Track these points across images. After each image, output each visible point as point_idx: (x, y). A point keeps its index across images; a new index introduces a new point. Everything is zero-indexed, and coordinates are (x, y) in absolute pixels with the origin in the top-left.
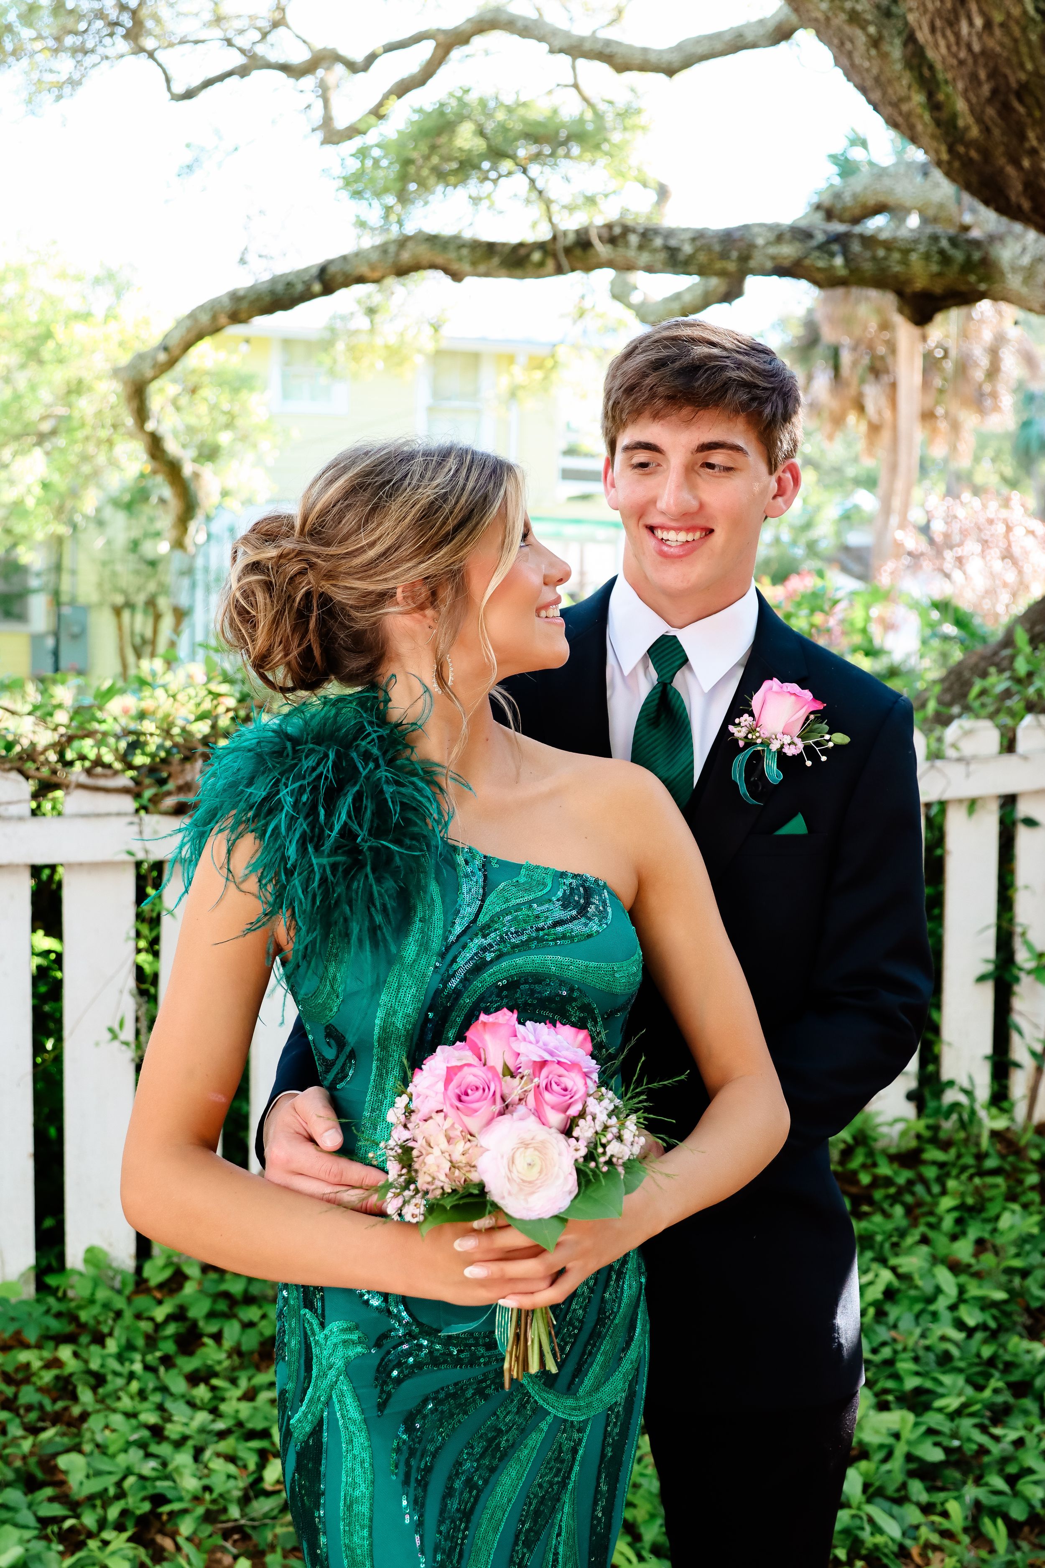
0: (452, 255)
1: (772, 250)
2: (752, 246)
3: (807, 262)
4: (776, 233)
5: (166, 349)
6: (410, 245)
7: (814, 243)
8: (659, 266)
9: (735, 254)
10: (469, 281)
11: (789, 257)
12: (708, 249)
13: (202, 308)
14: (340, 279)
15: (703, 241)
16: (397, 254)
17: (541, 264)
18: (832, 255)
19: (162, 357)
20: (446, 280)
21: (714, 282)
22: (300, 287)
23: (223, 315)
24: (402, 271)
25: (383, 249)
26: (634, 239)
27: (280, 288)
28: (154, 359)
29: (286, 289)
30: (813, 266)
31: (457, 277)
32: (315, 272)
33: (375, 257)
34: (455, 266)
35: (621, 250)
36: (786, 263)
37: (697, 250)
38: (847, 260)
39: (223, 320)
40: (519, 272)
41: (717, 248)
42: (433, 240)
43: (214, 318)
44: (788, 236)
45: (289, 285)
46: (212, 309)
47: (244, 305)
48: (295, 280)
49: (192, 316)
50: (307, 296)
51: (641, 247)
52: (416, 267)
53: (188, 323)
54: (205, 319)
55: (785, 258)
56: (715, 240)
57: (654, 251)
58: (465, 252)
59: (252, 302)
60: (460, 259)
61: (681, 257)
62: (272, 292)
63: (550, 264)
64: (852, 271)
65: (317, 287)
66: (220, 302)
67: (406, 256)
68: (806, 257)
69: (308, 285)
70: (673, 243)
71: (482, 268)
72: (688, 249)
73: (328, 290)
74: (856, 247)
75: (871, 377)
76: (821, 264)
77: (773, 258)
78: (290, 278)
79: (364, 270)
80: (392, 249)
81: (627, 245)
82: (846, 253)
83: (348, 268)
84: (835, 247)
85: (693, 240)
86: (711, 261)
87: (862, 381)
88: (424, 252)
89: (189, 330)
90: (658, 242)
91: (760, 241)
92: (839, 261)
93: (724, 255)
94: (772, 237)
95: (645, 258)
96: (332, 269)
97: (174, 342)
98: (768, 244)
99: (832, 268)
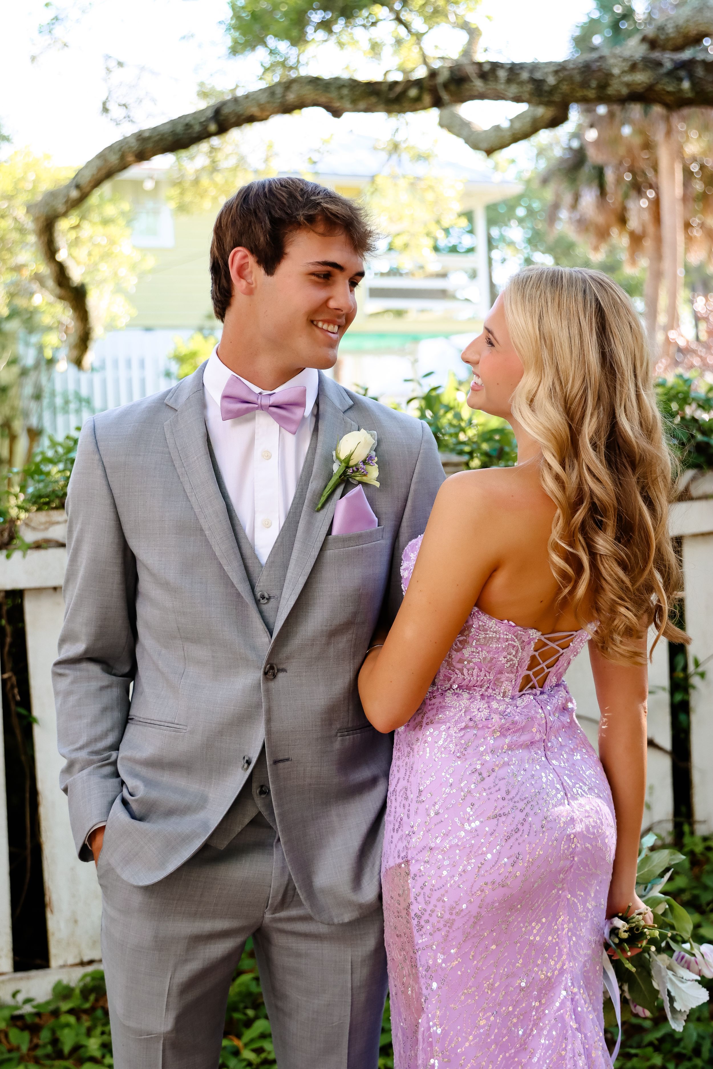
0: (334, 94)
1: (628, 78)
2: (609, 75)
3: (659, 87)
4: (630, 63)
5: (78, 187)
6: (295, 87)
7: (664, 70)
8: (526, 96)
9: (594, 84)
10: (347, 116)
11: (643, 82)
12: (570, 79)
13: (111, 148)
14: (233, 120)
15: (566, 73)
16: (284, 96)
17: (418, 99)
18: (680, 80)
19: (74, 194)
20: (328, 115)
21: (541, 111)
22: (197, 128)
23: (130, 155)
24: (287, 109)
25: (271, 91)
26: (502, 74)
27: (180, 129)
28: (68, 196)
29: (186, 130)
30: (664, 90)
31: (337, 113)
32: (210, 114)
33: (263, 99)
34: (337, 104)
35: (492, 85)
36: (640, 89)
37: (560, 82)
38: (694, 84)
39: (130, 158)
40: (396, 107)
41: (578, 78)
42: (315, 82)
43: (123, 157)
44: (640, 66)
45: (188, 126)
46: (120, 150)
47: (150, 145)
48: (192, 122)
49: (101, 156)
50: (204, 135)
51: (509, 81)
52: (300, 105)
53: (99, 163)
54: (114, 159)
55: (639, 84)
56: (576, 71)
57: (521, 83)
58: (345, 91)
59: (157, 142)
60: (341, 98)
61: (546, 88)
62: (173, 133)
63: (427, 99)
64: (697, 93)
65: (213, 127)
66: (127, 143)
67: (291, 97)
68: (657, 83)
69: (204, 125)
70: (538, 76)
71: (362, 105)
72: (551, 80)
73: (222, 129)
74: (700, 72)
75: (633, 193)
76: (670, 88)
77: (628, 85)
78: (187, 120)
79: (254, 110)
80: (279, 91)
81: (496, 78)
82: (691, 77)
83: (239, 109)
84: (682, 73)
85: (556, 72)
86: (573, 90)
87: (626, 196)
88: (308, 92)
89: (99, 169)
90: (525, 76)
91: (616, 71)
92: (686, 85)
93: (585, 84)
94: (626, 66)
95: (513, 90)
96: (226, 111)
97: (85, 180)
98: (623, 72)
99: (680, 91)
